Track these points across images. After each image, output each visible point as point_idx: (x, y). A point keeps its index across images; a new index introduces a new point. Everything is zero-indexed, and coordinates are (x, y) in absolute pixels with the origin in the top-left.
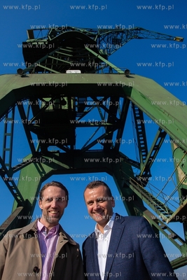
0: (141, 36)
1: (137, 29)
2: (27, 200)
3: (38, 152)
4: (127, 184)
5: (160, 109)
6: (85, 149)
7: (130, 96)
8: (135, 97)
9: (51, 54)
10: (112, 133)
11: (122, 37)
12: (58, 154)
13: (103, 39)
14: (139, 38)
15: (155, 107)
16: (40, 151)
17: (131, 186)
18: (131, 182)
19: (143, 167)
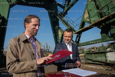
2: (3, 17)
4: (56, 16)
17: (58, 17)
18: (58, 15)
19: (66, 9)
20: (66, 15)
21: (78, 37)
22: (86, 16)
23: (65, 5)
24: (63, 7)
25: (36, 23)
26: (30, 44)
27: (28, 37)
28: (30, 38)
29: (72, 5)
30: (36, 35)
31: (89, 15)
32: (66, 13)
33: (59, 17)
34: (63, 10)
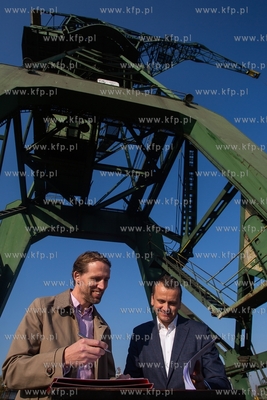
0: (200, 57)
1: (196, 47)
2: (7, 265)
3: (29, 199)
4: (159, 262)
5: (237, 156)
6: (101, 205)
7: (189, 134)
8: (197, 136)
9: (69, 52)
10: (145, 189)
11: (173, 53)
12: (59, 207)
13: (147, 50)
14: (197, 61)
15: (229, 152)
16: (33, 197)
17: (165, 266)
18: (165, 259)
19: (186, 241)
20: (190, 259)
21: (243, 331)
22: (249, 256)
23: (183, 231)
24: (178, 238)
25: (99, 273)
26: (75, 322)
27: (76, 303)
28: (79, 306)
29: (203, 231)
30: (97, 303)
31: (256, 253)
32: (188, 253)
33: (169, 266)
34: (178, 244)
